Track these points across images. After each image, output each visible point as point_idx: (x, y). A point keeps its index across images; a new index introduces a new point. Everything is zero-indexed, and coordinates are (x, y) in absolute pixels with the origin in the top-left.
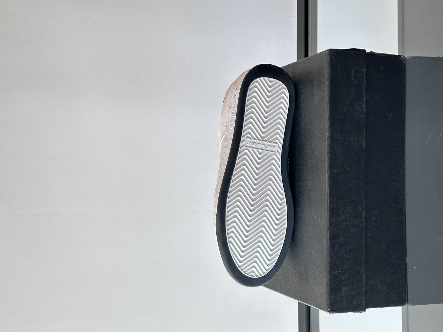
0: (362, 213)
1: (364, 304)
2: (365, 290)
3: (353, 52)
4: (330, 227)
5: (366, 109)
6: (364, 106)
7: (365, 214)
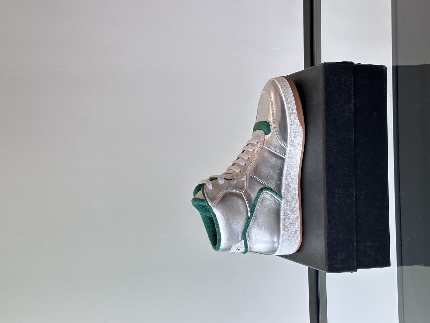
0: (353, 193)
1: (356, 266)
2: (356, 254)
3: (343, 64)
4: (327, 205)
5: (354, 110)
6: (353, 107)
7: (356, 194)
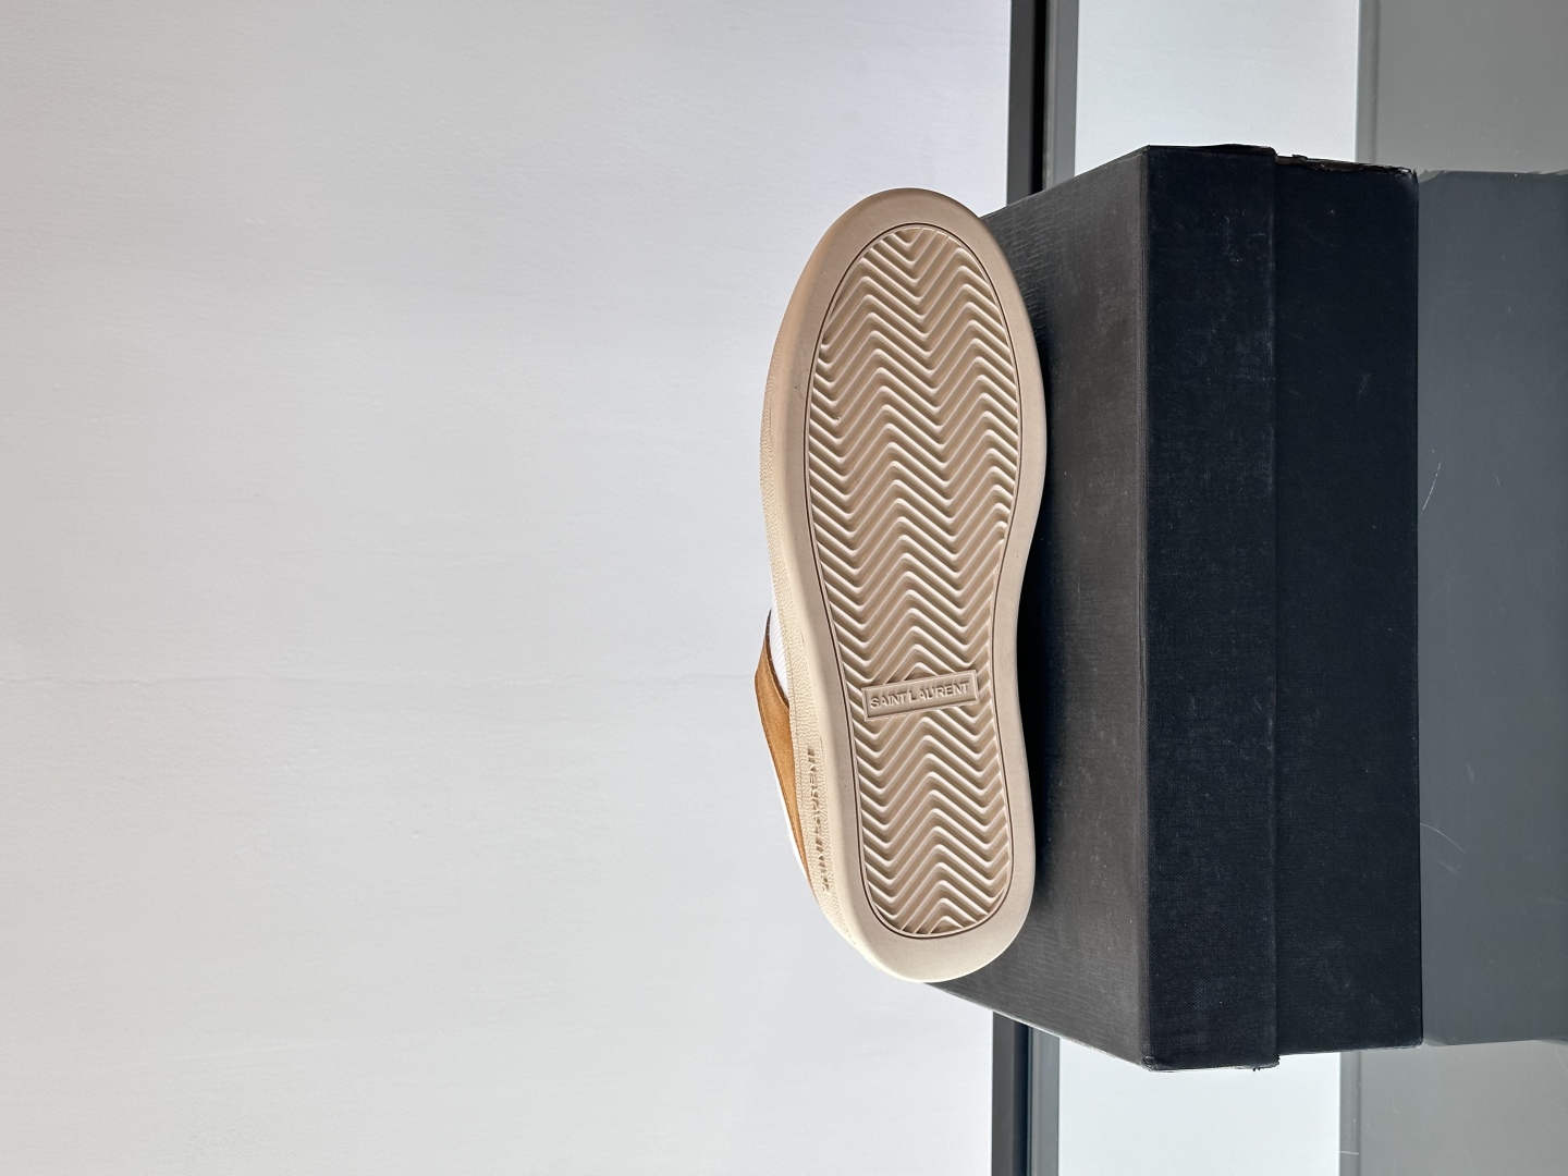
0: (1265, 720)
1: (1273, 1040)
2: (1274, 989)
3: (1230, 157)
5: (1276, 356)
6: (1270, 345)
7: (1276, 725)
